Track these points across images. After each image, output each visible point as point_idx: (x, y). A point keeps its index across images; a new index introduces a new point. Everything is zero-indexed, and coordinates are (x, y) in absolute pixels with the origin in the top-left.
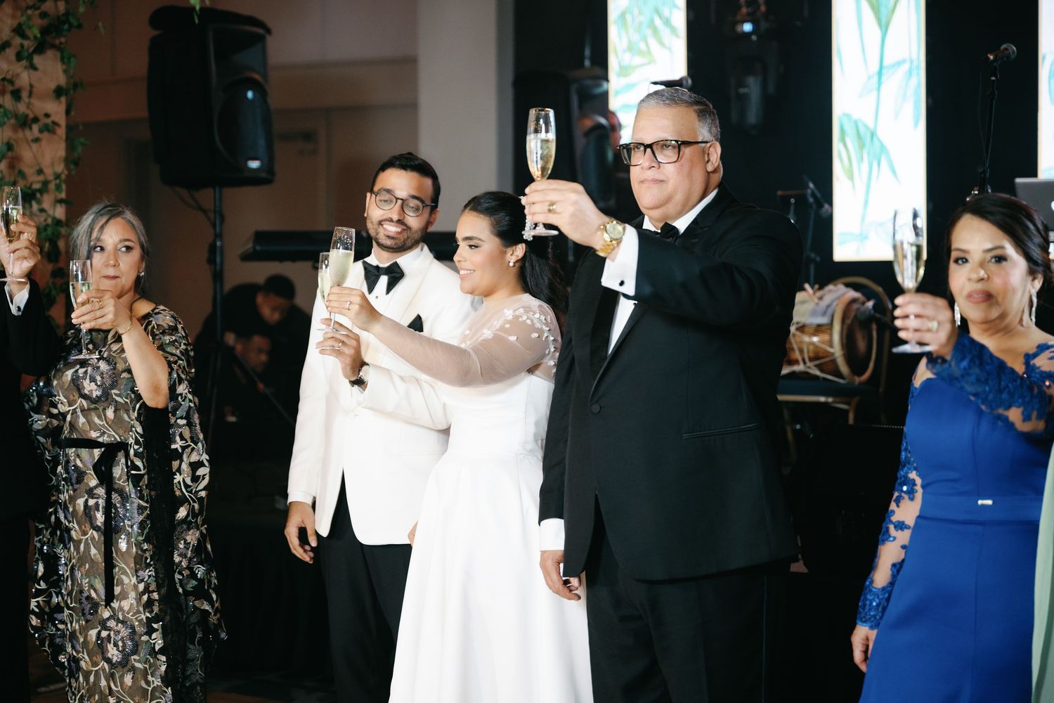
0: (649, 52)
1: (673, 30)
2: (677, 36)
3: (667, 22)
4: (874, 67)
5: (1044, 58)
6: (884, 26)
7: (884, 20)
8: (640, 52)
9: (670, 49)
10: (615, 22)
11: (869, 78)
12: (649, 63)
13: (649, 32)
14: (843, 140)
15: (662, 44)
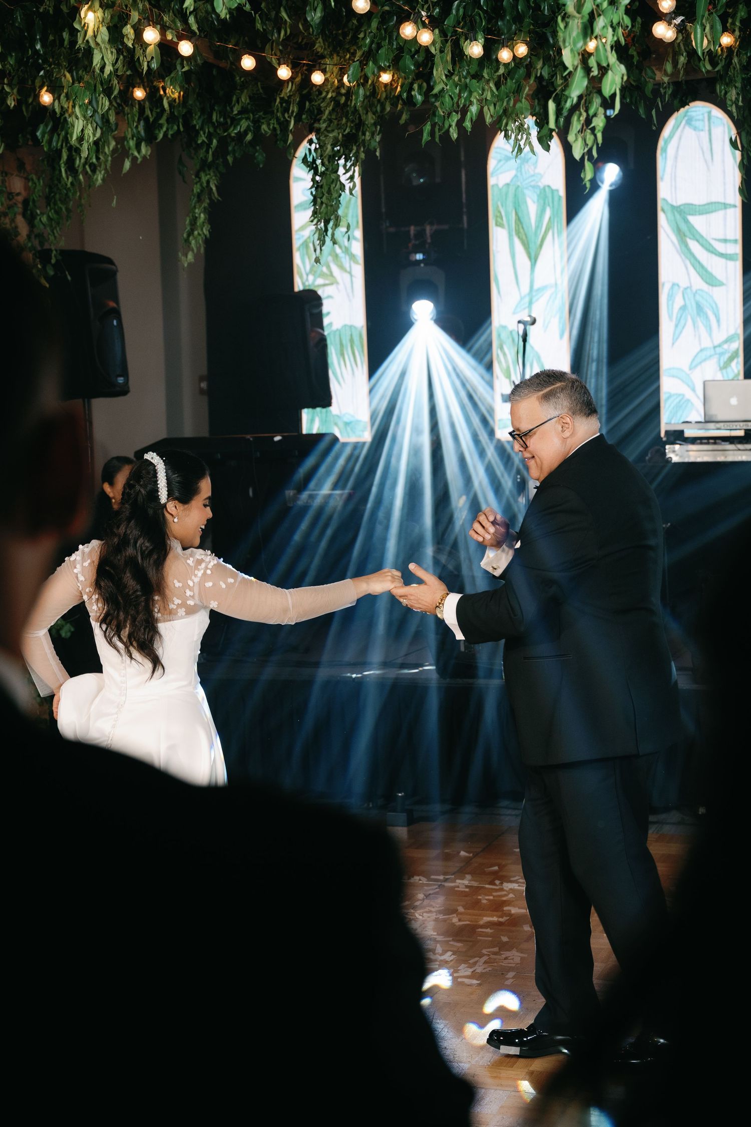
0: (331, 275)
1: (353, 257)
2: (357, 263)
3: (347, 251)
4: (525, 289)
5: (663, 284)
6: (533, 258)
7: (533, 254)
8: (322, 275)
9: (350, 273)
10: (299, 249)
11: (522, 299)
12: (332, 284)
13: (330, 258)
14: (501, 347)
15: (341, 267)
